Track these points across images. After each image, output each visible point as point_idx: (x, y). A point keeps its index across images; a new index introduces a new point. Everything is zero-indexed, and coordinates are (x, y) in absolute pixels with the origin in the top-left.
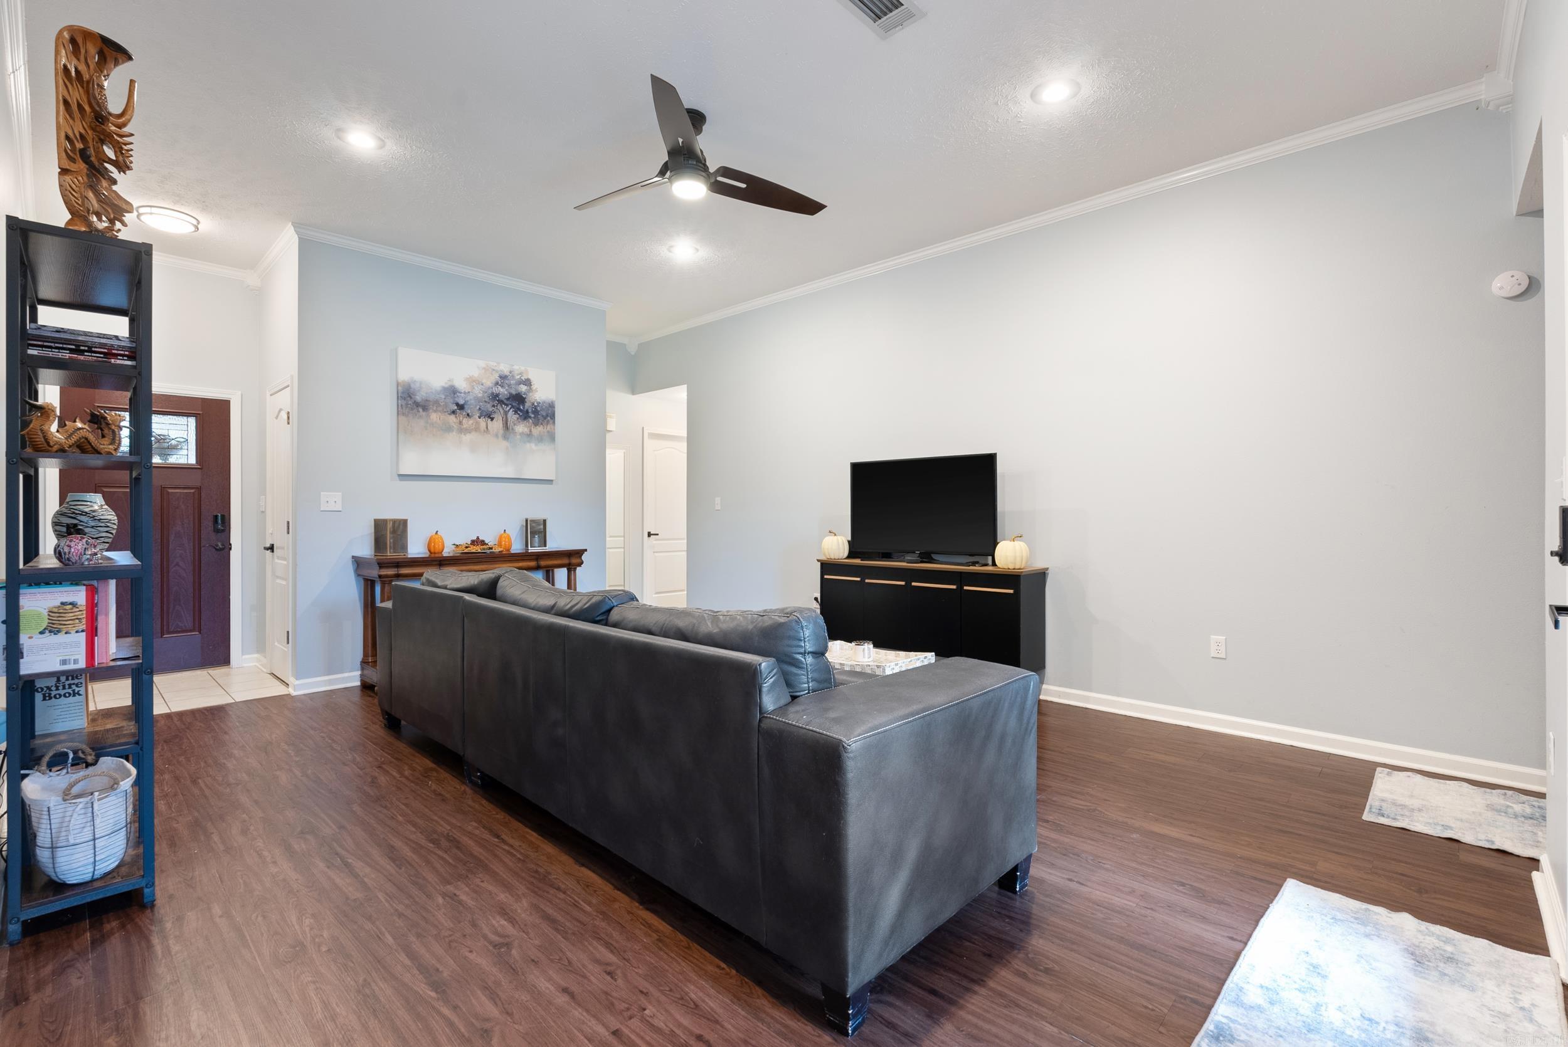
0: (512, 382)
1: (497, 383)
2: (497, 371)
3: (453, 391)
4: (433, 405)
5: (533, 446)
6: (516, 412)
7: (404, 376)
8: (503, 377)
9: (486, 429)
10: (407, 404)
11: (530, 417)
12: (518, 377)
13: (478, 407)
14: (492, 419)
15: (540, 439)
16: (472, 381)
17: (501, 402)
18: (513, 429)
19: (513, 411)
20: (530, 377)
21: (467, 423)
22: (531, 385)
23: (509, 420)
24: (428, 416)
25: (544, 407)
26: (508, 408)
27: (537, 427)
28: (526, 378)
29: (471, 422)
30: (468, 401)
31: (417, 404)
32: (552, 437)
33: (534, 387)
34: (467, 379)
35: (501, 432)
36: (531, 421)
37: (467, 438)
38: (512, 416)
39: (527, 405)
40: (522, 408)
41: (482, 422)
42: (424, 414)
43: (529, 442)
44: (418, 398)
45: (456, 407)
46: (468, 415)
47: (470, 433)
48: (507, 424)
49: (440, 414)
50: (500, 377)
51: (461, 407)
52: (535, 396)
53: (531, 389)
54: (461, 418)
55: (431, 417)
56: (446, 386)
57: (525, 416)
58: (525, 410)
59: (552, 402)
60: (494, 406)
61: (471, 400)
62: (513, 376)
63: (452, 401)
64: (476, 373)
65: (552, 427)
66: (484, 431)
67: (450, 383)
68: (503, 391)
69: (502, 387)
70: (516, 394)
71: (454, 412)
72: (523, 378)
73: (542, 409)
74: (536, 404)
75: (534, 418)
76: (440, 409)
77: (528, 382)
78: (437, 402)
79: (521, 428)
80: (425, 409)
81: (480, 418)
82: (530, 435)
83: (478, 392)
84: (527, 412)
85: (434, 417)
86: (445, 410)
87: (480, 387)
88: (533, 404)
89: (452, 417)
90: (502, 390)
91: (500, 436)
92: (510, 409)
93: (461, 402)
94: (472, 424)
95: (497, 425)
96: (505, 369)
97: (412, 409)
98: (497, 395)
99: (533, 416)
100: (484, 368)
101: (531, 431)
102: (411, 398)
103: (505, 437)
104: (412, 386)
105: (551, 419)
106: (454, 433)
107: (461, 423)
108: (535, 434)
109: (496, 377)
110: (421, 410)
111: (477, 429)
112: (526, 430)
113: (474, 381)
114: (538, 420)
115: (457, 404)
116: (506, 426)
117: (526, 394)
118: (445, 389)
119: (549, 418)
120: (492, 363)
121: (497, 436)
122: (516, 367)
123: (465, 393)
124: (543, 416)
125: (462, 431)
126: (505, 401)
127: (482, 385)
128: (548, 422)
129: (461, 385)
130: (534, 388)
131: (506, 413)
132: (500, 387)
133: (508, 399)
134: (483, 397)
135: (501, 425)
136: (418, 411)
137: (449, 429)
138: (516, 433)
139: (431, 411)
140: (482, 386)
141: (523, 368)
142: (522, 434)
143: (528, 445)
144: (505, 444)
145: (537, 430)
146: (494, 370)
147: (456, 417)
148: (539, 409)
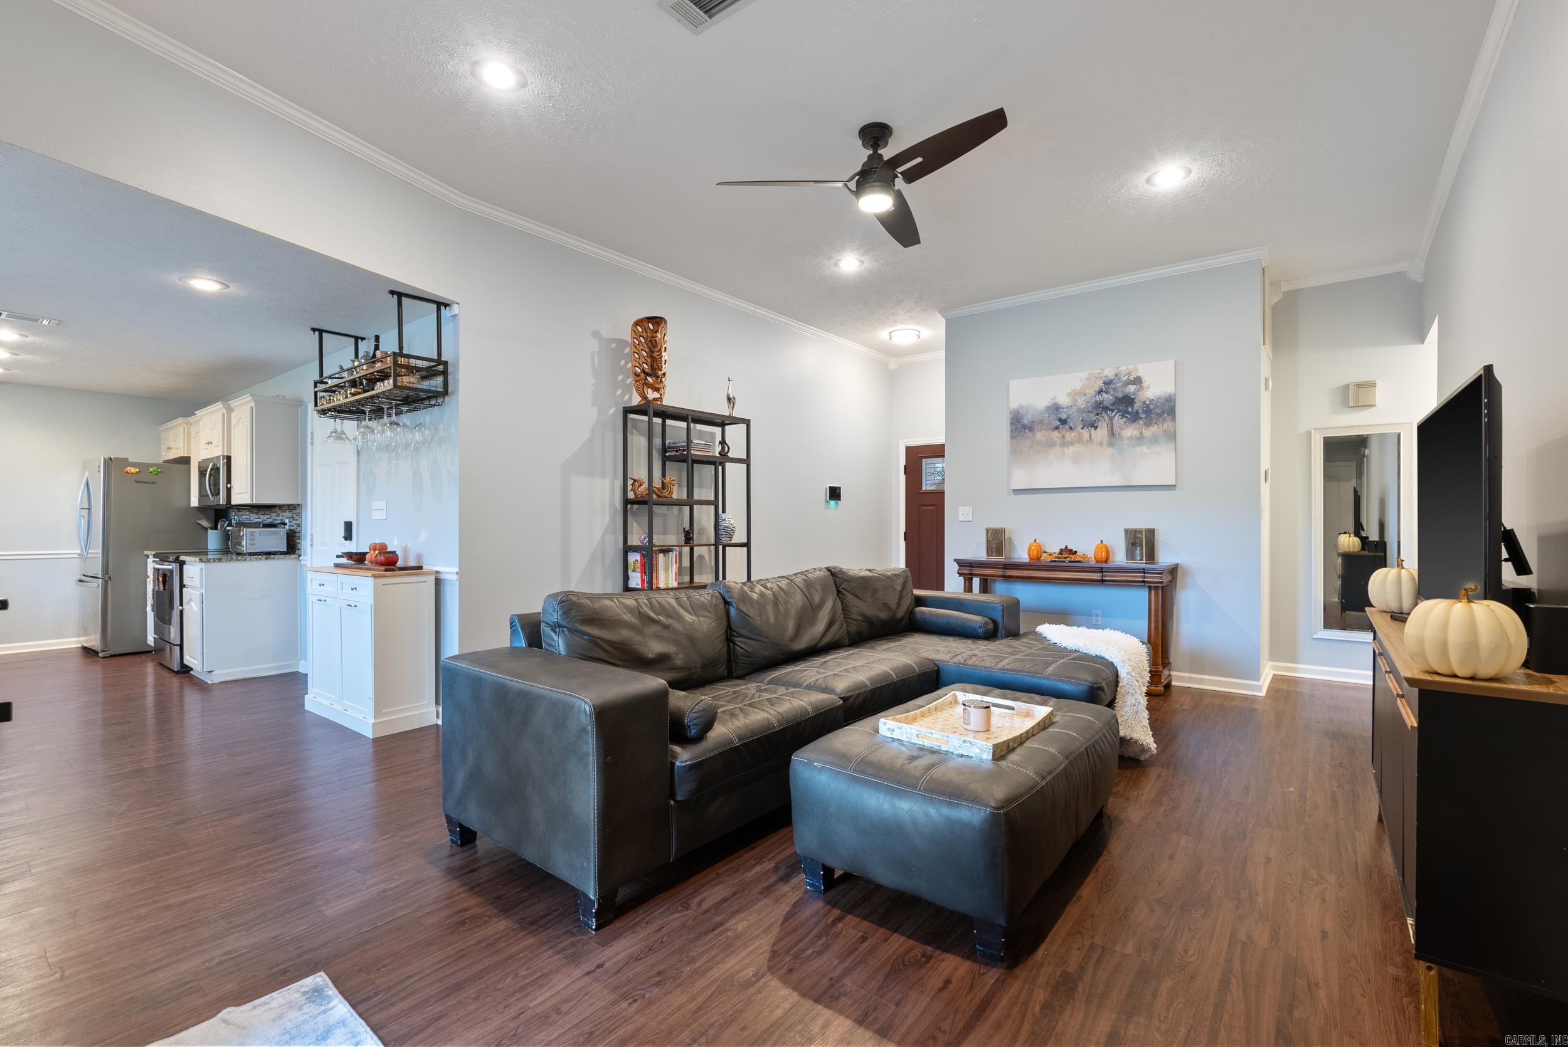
0: (1118, 385)
1: (1100, 392)
2: (1101, 378)
3: (1056, 408)
4: (1038, 425)
5: (1145, 449)
6: (1123, 416)
7: (1014, 404)
8: (1108, 383)
9: (1089, 439)
10: (1016, 428)
11: (1141, 418)
12: (1126, 378)
13: (1081, 418)
14: (1096, 428)
15: (1154, 440)
16: (1074, 394)
17: (1106, 409)
18: (1119, 434)
19: (1120, 415)
20: (1139, 374)
21: (1070, 436)
22: (1142, 383)
23: (1115, 426)
24: (1034, 435)
25: (1158, 404)
26: (1114, 414)
27: (1150, 427)
28: (1135, 376)
29: (1073, 434)
30: (1070, 415)
31: (1024, 427)
32: (1172, 437)
33: (1145, 384)
34: (1069, 394)
35: (1106, 439)
36: (1141, 422)
37: (1070, 450)
38: (1118, 420)
39: (1137, 406)
40: (1130, 410)
41: (1085, 433)
42: (1031, 434)
43: (1139, 445)
44: (1025, 421)
45: (1059, 423)
46: (1071, 428)
47: (1072, 445)
48: (1112, 430)
49: (1044, 431)
50: (1105, 383)
51: (1063, 422)
52: (1147, 393)
53: (1141, 387)
54: (1064, 432)
55: (1037, 436)
56: (1050, 405)
57: (1135, 418)
58: (1134, 411)
59: (1170, 396)
60: (1097, 414)
61: (1073, 413)
62: (1119, 379)
63: (1055, 417)
64: (1078, 386)
65: (1171, 424)
66: (1088, 441)
67: (1053, 402)
68: (1107, 398)
69: (1107, 393)
70: (1123, 397)
71: (1057, 428)
72: (1131, 378)
73: (1156, 407)
74: (1148, 402)
75: (1145, 418)
76: (1044, 427)
77: (1138, 381)
78: (1041, 422)
79: (1130, 431)
80: (1031, 429)
81: (1082, 429)
82: (1140, 439)
83: (1081, 402)
84: (1137, 413)
85: (1039, 435)
86: (1049, 427)
87: (1083, 398)
88: (1145, 403)
89: (1056, 433)
90: (1106, 396)
91: (1105, 443)
92: (1117, 413)
93: (1064, 417)
94: (1075, 436)
95: (1102, 433)
96: (1109, 373)
97: (1020, 432)
98: (1101, 402)
99: (1144, 416)
100: (1087, 379)
101: (1141, 433)
102: (1019, 422)
103: (1111, 444)
104: (1021, 412)
105: (1169, 415)
106: (1057, 448)
107: (1063, 437)
108: (1147, 436)
109: (1100, 384)
110: (1027, 431)
111: (1080, 440)
112: (1136, 433)
113: (1077, 394)
114: (1151, 419)
115: (1060, 420)
116: (1112, 433)
117: (1136, 395)
118: (1048, 408)
119: (1166, 415)
120: (1094, 372)
121: (1101, 444)
122: (1123, 368)
123: (1067, 407)
124: (1157, 414)
125: (1065, 444)
126: (1111, 407)
127: (1085, 395)
128: (1164, 420)
129: (1064, 400)
130: (1146, 386)
131: (1111, 419)
132: (1104, 394)
133: (1113, 404)
134: (1086, 407)
135: (1106, 433)
136: (1026, 433)
137: (1051, 444)
138: (1123, 437)
139: (1036, 430)
140: (1085, 397)
141: (1131, 367)
142: (1131, 438)
143: (1138, 449)
144: (1110, 450)
145: (1148, 432)
146: (1097, 378)
147: (1059, 432)
148: (1151, 407)
